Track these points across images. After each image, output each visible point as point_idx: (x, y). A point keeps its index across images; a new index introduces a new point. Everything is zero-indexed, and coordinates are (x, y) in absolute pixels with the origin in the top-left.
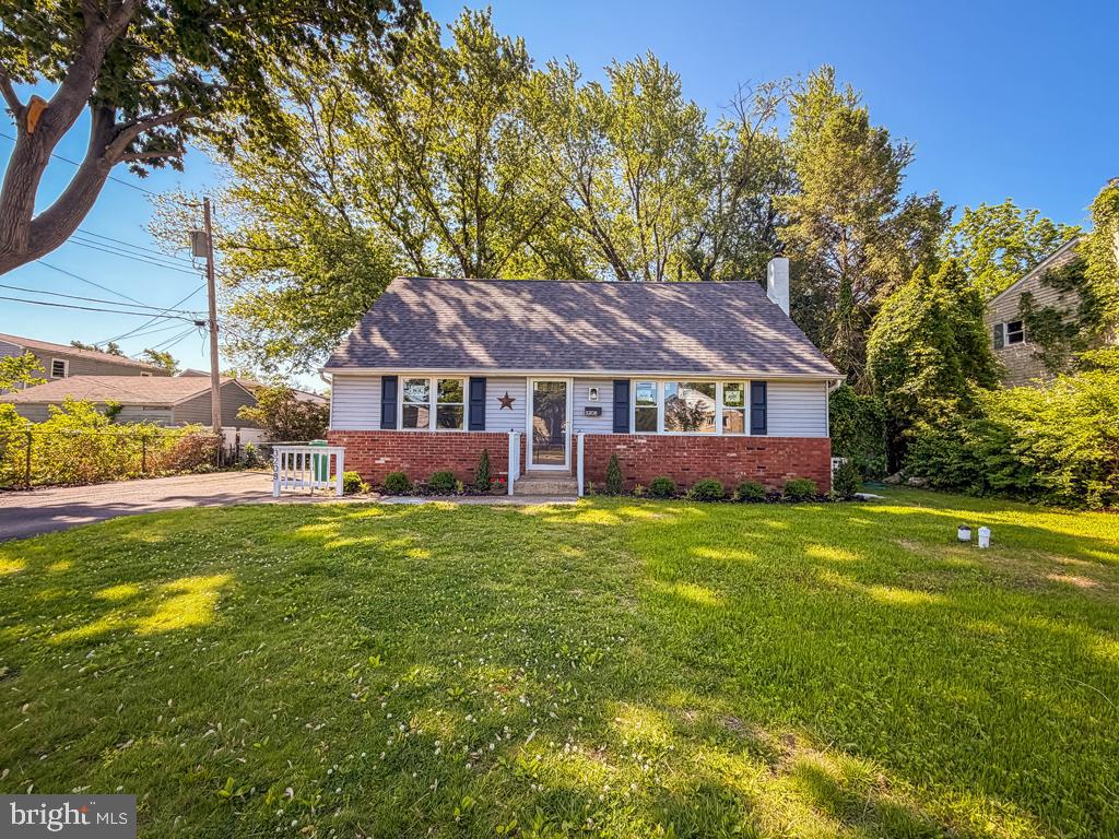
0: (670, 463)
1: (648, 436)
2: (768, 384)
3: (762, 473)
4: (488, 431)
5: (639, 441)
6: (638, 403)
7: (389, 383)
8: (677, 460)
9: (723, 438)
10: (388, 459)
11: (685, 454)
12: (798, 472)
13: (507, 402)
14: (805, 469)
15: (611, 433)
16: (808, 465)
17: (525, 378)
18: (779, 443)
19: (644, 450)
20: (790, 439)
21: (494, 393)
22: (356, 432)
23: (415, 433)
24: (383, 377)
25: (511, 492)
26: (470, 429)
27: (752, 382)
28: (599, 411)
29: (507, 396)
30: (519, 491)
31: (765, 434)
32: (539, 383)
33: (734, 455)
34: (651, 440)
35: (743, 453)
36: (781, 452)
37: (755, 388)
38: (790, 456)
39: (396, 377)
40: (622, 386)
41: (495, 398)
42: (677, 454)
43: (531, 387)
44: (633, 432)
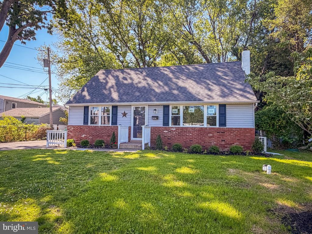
0: (185, 138)
1: (176, 127)
2: (227, 106)
3: (223, 143)
5: (173, 129)
6: (173, 114)
7: (86, 108)
8: (187, 137)
9: (207, 128)
10: (85, 135)
11: (191, 134)
12: (240, 143)
13: (125, 115)
14: (243, 141)
15: (162, 126)
16: (245, 140)
17: (131, 105)
18: (231, 130)
19: (174, 133)
20: (235, 128)
21: (120, 111)
22: (76, 126)
23: (94, 126)
24: (84, 106)
25: (118, 148)
26: (112, 125)
27: (219, 105)
28: (157, 118)
29: (125, 112)
31: (226, 126)
32: (136, 107)
33: (211, 135)
34: (177, 129)
35: (216, 134)
36: (232, 134)
37: (221, 107)
38: (236, 135)
39: (88, 106)
40: (166, 108)
41: (121, 113)
42: (188, 134)
43: (133, 109)
44: (170, 126)
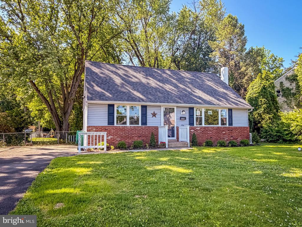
0: (207, 136)
1: (200, 127)
2: (233, 110)
3: (232, 138)
4: (148, 125)
5: (198, 128)
6: (196, 116)
7: (111, 107)
8: (209, 135)
9: (221, 127)
10: (112, 137)
11: (211, 133)
12: (241, 137)
13: (154, 115)
14: (243, 136)
16: (244, 135)
17: (160, 106)
18: (236, 128)
19: (199, 132)
20: (239, 127)
22: (99, 126)
23: (122, 127)
24: (108, 104)
25: (167, 147)
26: (141, 125)
27: (228, 109)
28: (185, 118)
29: (154, 112)
30: (170, 146)
31: (232, 126)
32: (165, 108)
33: (224, 132)
34: (201, 128)
35: (227, 132)
36: (237, 131)
37: (229, 111)
38: (239, 132)
39: (114, 105)
40: (191, 109)
41: (150, 113)
42: (209, 133)
43: (163, 109)
44: (195, 125)
